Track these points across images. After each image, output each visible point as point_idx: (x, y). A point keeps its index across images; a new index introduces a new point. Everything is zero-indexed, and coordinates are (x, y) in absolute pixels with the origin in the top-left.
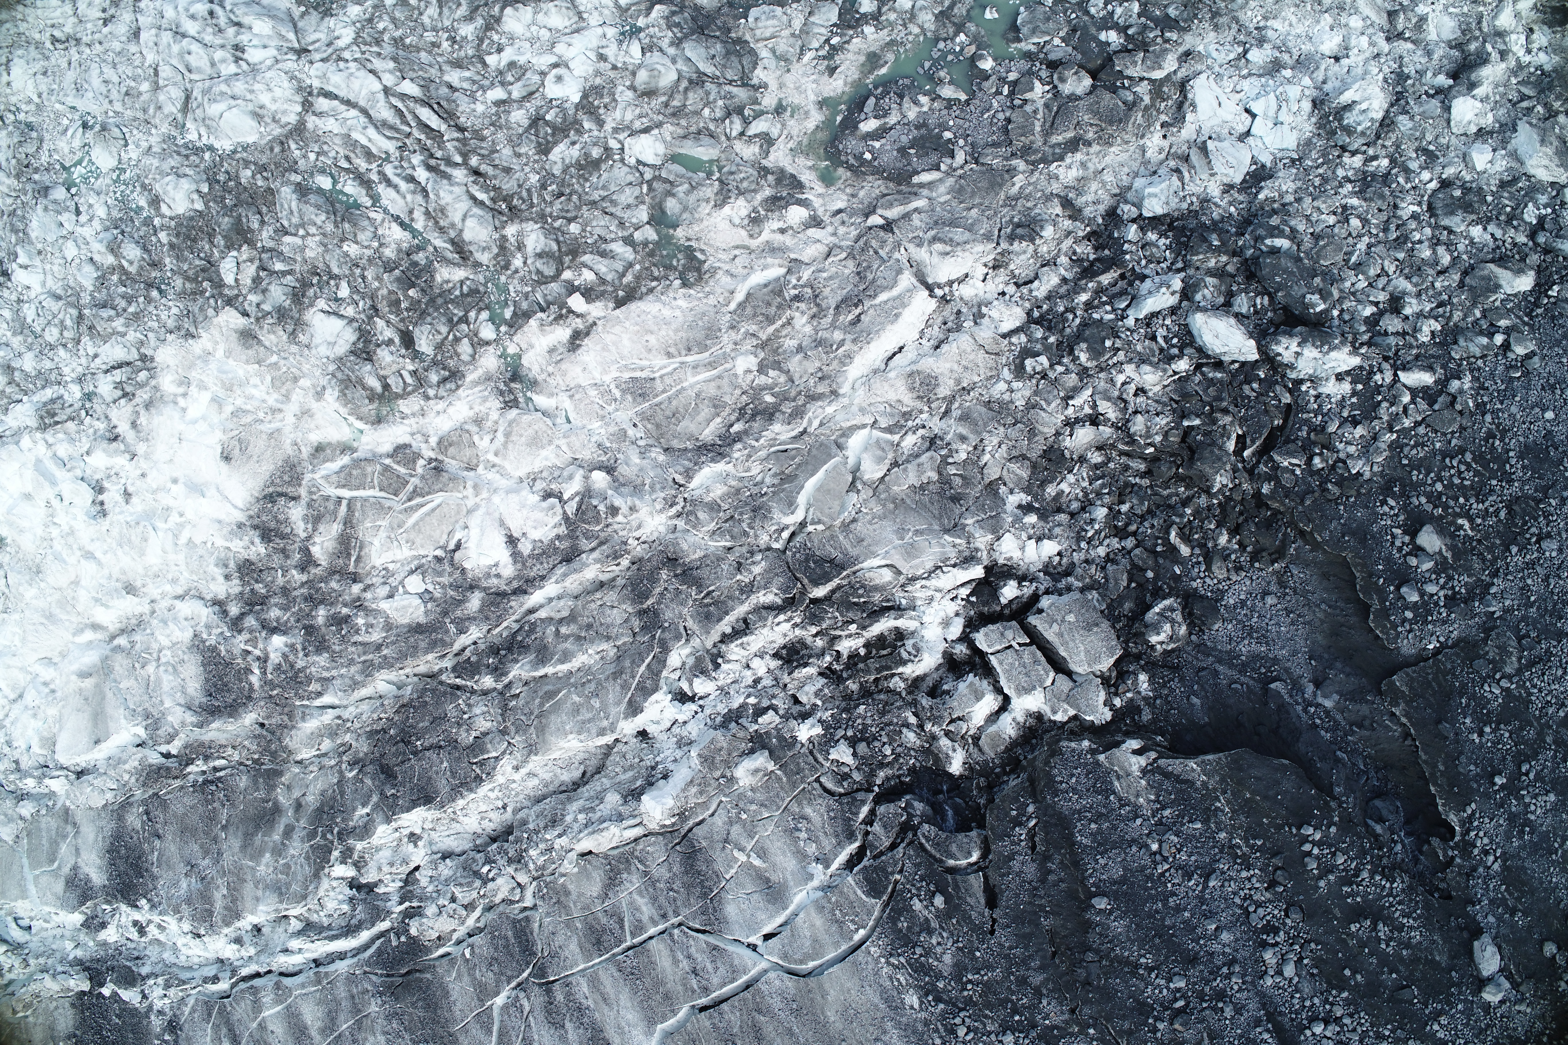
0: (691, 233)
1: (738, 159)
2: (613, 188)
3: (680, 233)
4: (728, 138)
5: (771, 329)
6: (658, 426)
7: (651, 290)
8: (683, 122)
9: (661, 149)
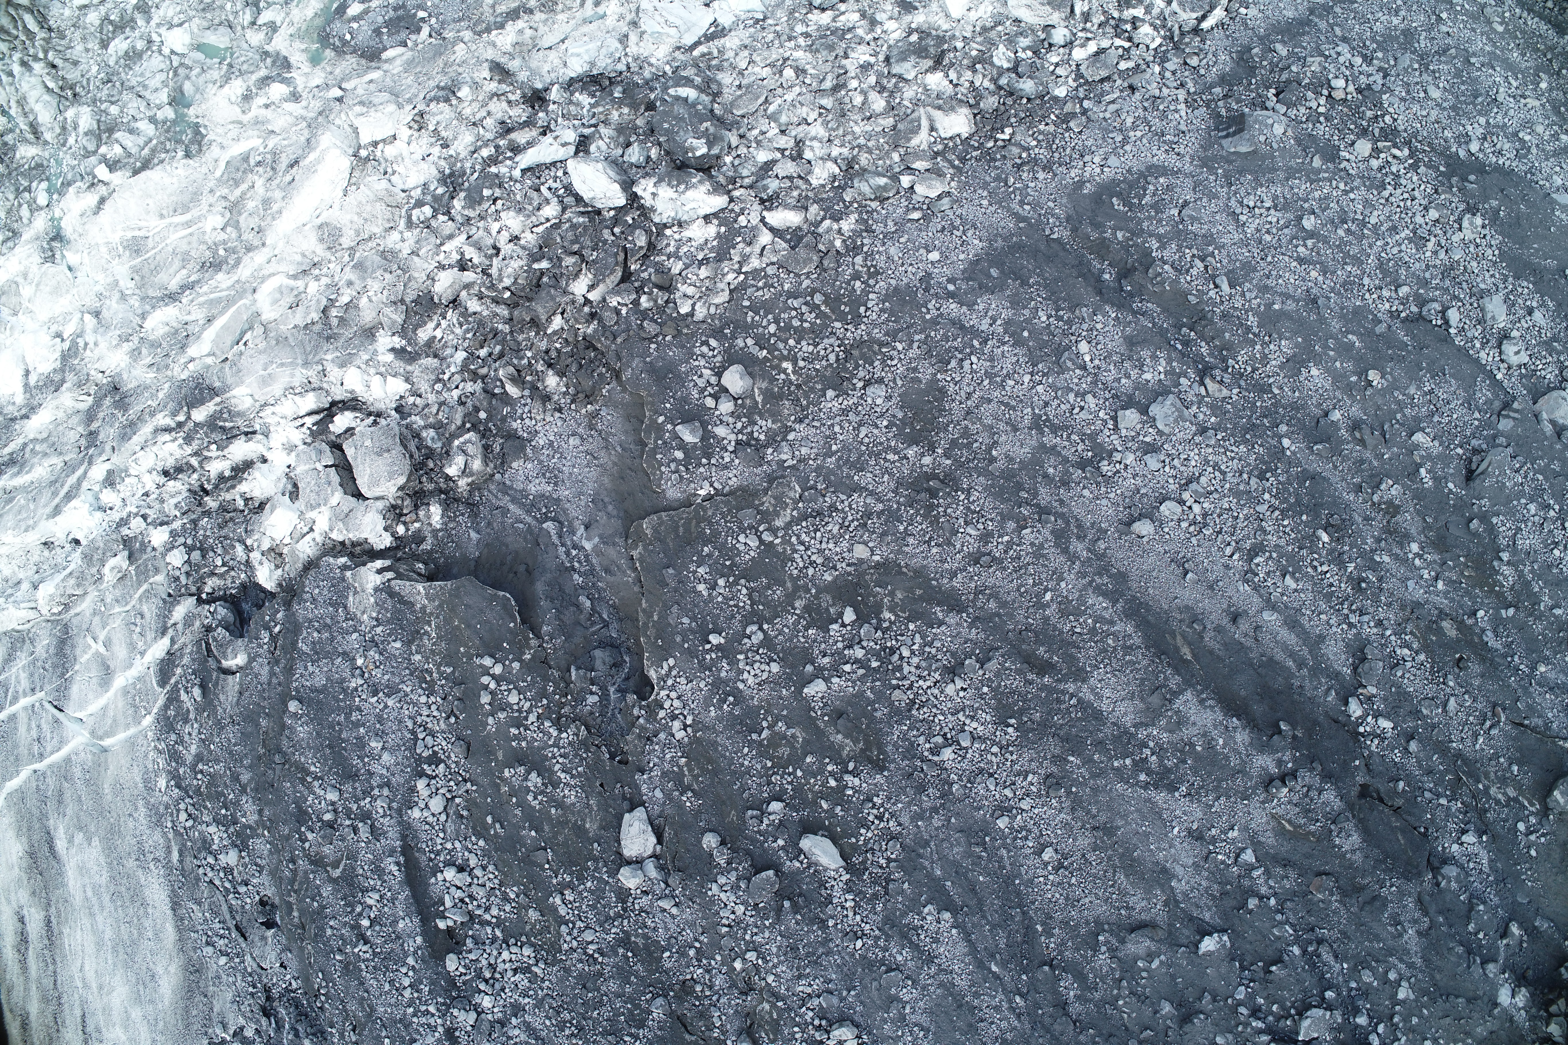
0: (200, 112)
1: (245, 46)
2: (148, 75)
3: (191, 112)
4: (243, 28)
5: (238, 192)
6: (143, 278)
7: (162, 162)
8: (209, 16)
9: (187, 39)
